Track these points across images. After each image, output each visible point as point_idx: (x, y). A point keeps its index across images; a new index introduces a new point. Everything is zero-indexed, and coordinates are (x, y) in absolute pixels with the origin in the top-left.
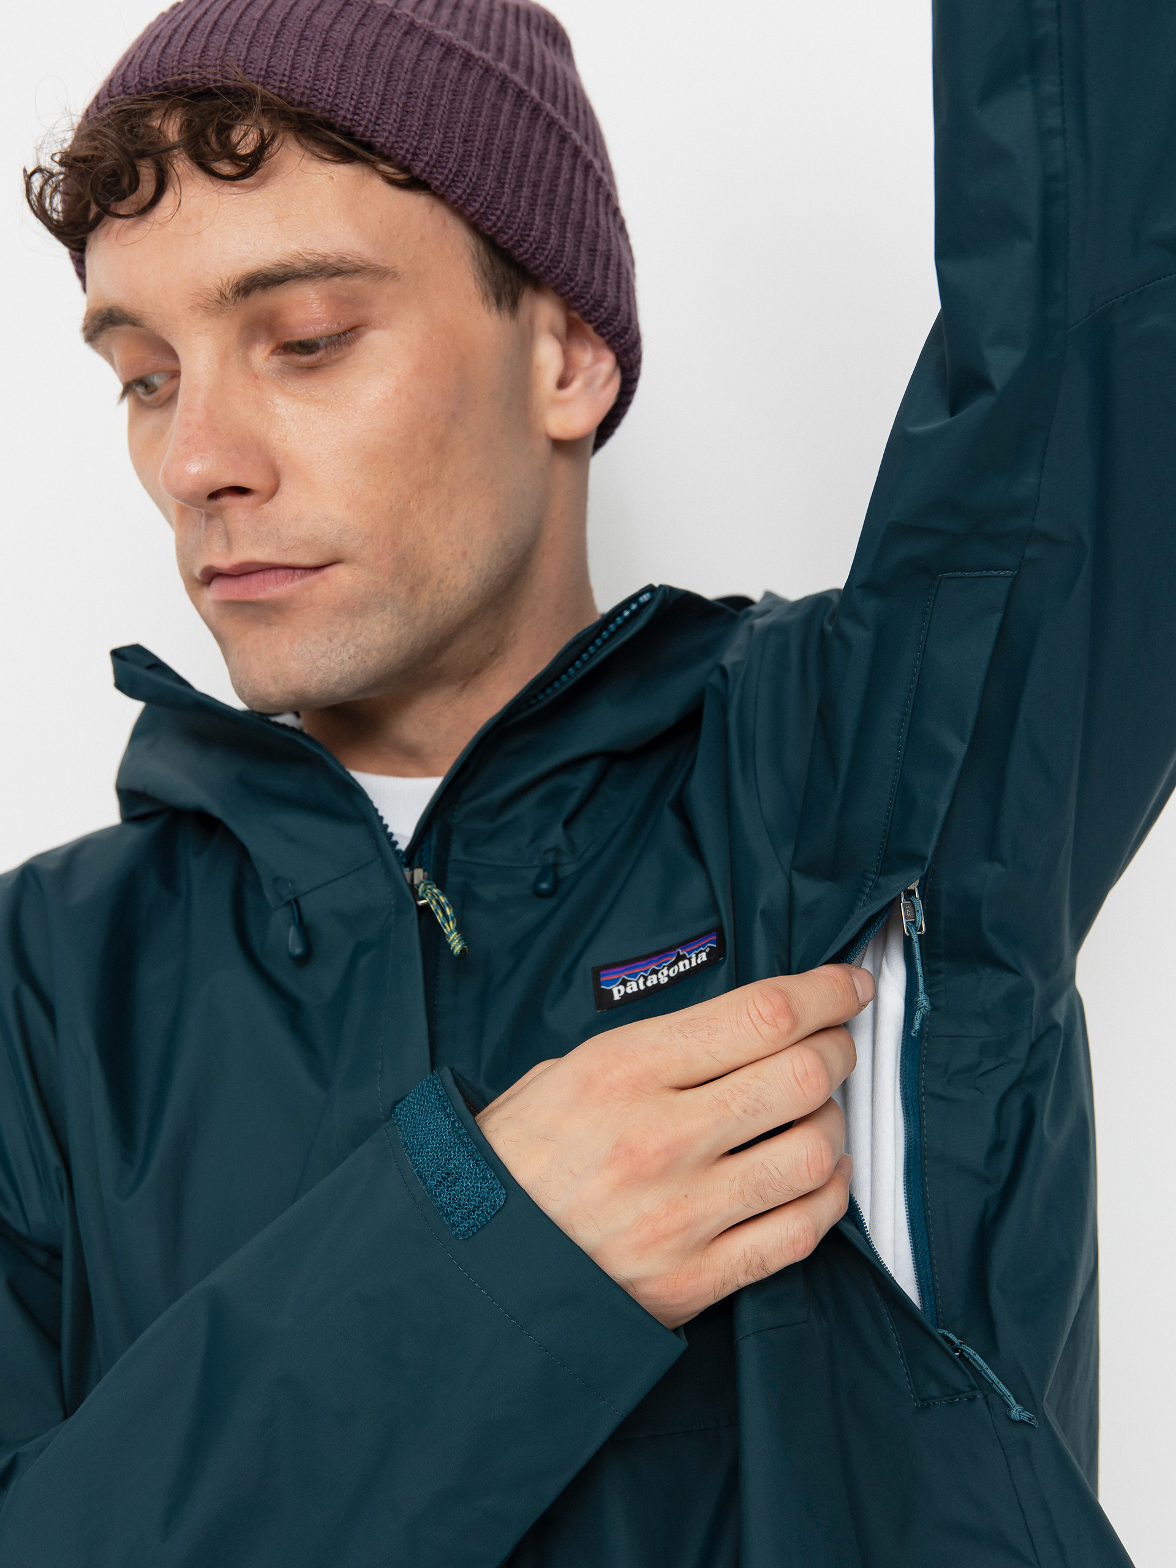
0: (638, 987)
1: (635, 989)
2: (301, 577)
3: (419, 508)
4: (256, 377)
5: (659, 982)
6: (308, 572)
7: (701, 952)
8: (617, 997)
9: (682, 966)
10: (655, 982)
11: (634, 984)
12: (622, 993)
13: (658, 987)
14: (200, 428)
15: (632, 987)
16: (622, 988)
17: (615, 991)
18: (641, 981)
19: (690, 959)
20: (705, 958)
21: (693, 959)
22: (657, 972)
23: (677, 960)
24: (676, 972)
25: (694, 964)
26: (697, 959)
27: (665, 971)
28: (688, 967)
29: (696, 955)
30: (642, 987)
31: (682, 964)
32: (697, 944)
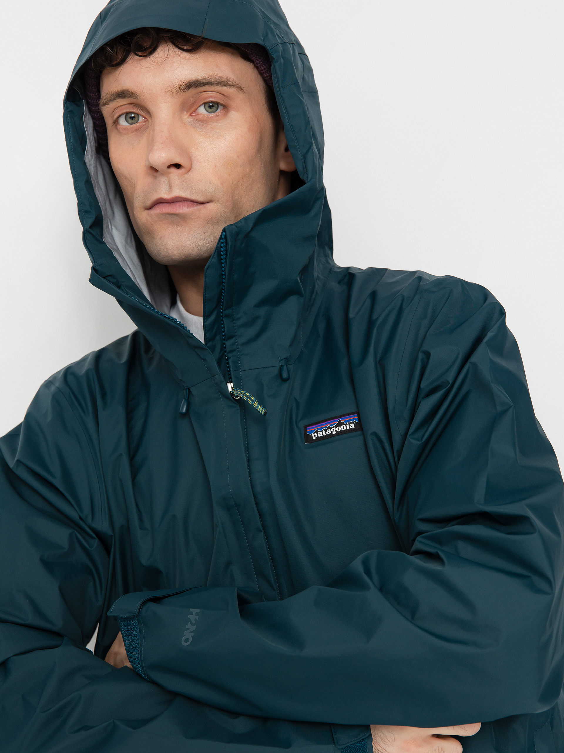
0: (323, 434)
1: (322, 435)
2: (197, 206)
3: (241, 185)
4: (185, 124)
5: (332, 433)
6: (199, 204)
7: (351, 423)
8: (314, 438)
10: (330, 433)
11: (321, 433)
12: (316, 437)
14: (167, 139)
15: (320, 434)
16: (316, 434)
17: (313, 435)
18: (324, 432)
19: (346, 425)
20: (353, 427)
21: (348, 426)
22: (330, 428)
23: (340, 424)
24: (340, 430)
25: (348, 428)
26: (349, 426)
27: (334, 428)
28: (345, 429)
29: (349, 424)
30: (324, 435)
31: (342, 427)
32: (347, 418)
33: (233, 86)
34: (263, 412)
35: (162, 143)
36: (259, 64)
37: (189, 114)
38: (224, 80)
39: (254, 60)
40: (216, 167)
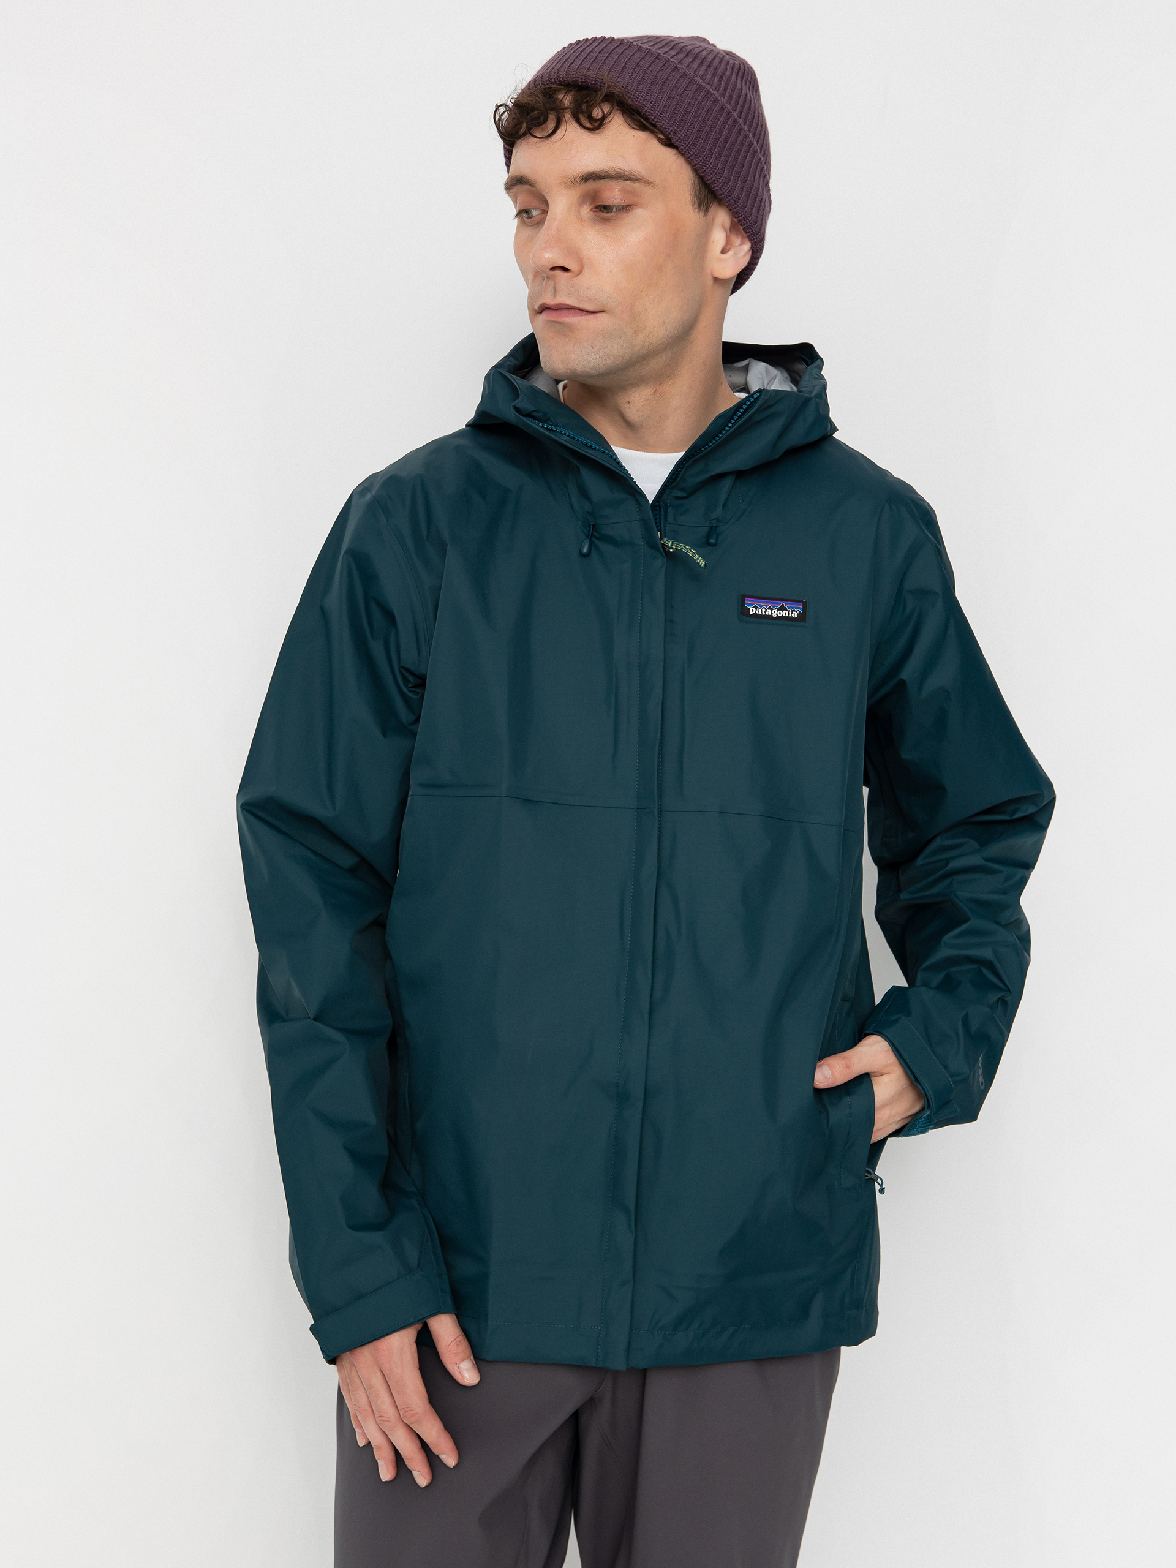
0: (762, 612)
1: (760, 613)
2: (586, 315)
3: (646, 295)
4: (582, 220)
5: (772, 615)
6: (589, 313)
7: (794, 611)
8: (751, 613)
9: (785, 613)
10: (770, 614)
11: (760, 610)
12: (754, 612)
13: (771, 617)
14: (553, 238)
15: (759, 611)
16: (754, 609)
17: (751, 609)
18: (764, 610)
19: (789, 611)
20: (796, 616)
21: (790, 613)
22: (772, 610)
23: (782, 608)
24: (781, 614)
25: (790, 615)
26: (792, 613)
27: (776, 611)
28: (787, 615)
29: (792, 611)
30: (764, 614)
31: (784, 612)
32: (792, 604)
33: (637, 180)
34: (703, 564)
35: (546, 243)
36: (685, 150)
37: (589, 209)
38: (626, 173)
39: (679, 146)
40: (611, 272)
